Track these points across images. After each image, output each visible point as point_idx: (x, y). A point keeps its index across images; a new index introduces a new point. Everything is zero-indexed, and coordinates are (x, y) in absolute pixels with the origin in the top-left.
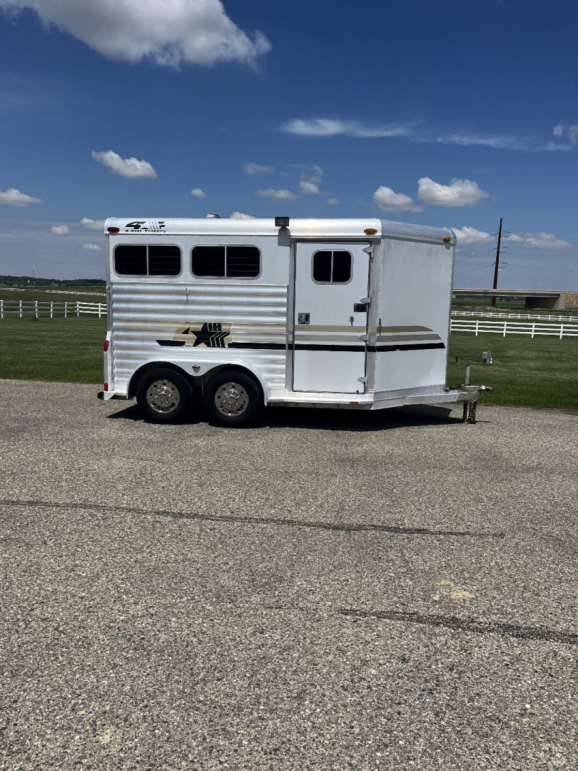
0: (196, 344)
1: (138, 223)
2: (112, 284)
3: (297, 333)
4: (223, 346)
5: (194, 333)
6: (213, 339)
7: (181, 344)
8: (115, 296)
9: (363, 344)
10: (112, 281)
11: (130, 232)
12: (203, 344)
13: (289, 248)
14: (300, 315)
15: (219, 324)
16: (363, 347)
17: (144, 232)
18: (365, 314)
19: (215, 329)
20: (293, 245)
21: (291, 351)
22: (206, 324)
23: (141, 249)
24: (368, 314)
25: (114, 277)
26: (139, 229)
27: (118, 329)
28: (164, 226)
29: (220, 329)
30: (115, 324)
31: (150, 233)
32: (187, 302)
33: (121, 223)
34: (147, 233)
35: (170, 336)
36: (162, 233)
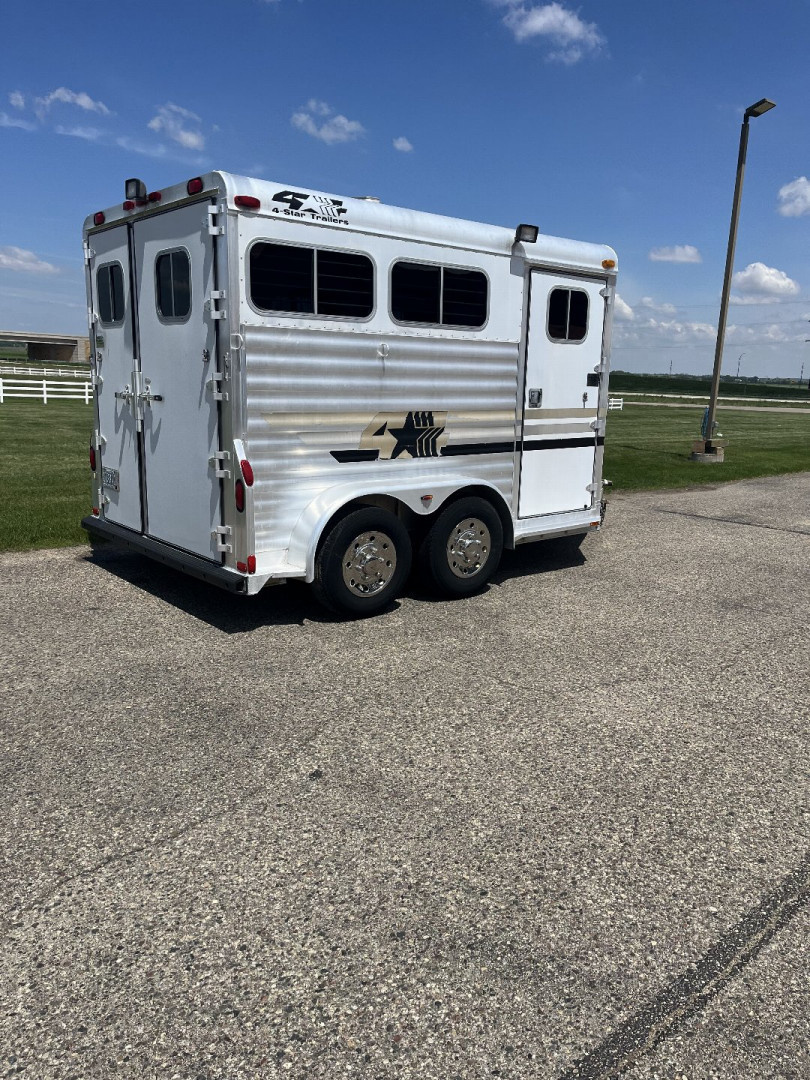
0: (395, 454)
1: (295, 195)
2: (243, 329)
3: (527, 422)
4: (435, 455)
5: (394, 432)
6: (421, 441)
7: (370, 455)
8: (251, 358)
9: (592, 435)
10: (242, 322)
11: (281, 215)
12: (405, 454)
13: (522, 278)
14: (531, 392)
15: (430, 413)
16: (593, 439)
17: (308, 218)
18: (597, 388)
19: (425, 424)
20: (527, 276)
21: (519, 453)
22: (410, 414)
23: (301, 255)
24: (600, 389)
25: (247, 313)
26: (299, 211)
27: (257, 433)
28: (344, 211)
29: (432, 424)
30: (251, 422)
31: (320, 221)
32: (383, 373)
33: (263, 190)
34: (315, 221)
35: (353, 441)
36: (342, 225)
